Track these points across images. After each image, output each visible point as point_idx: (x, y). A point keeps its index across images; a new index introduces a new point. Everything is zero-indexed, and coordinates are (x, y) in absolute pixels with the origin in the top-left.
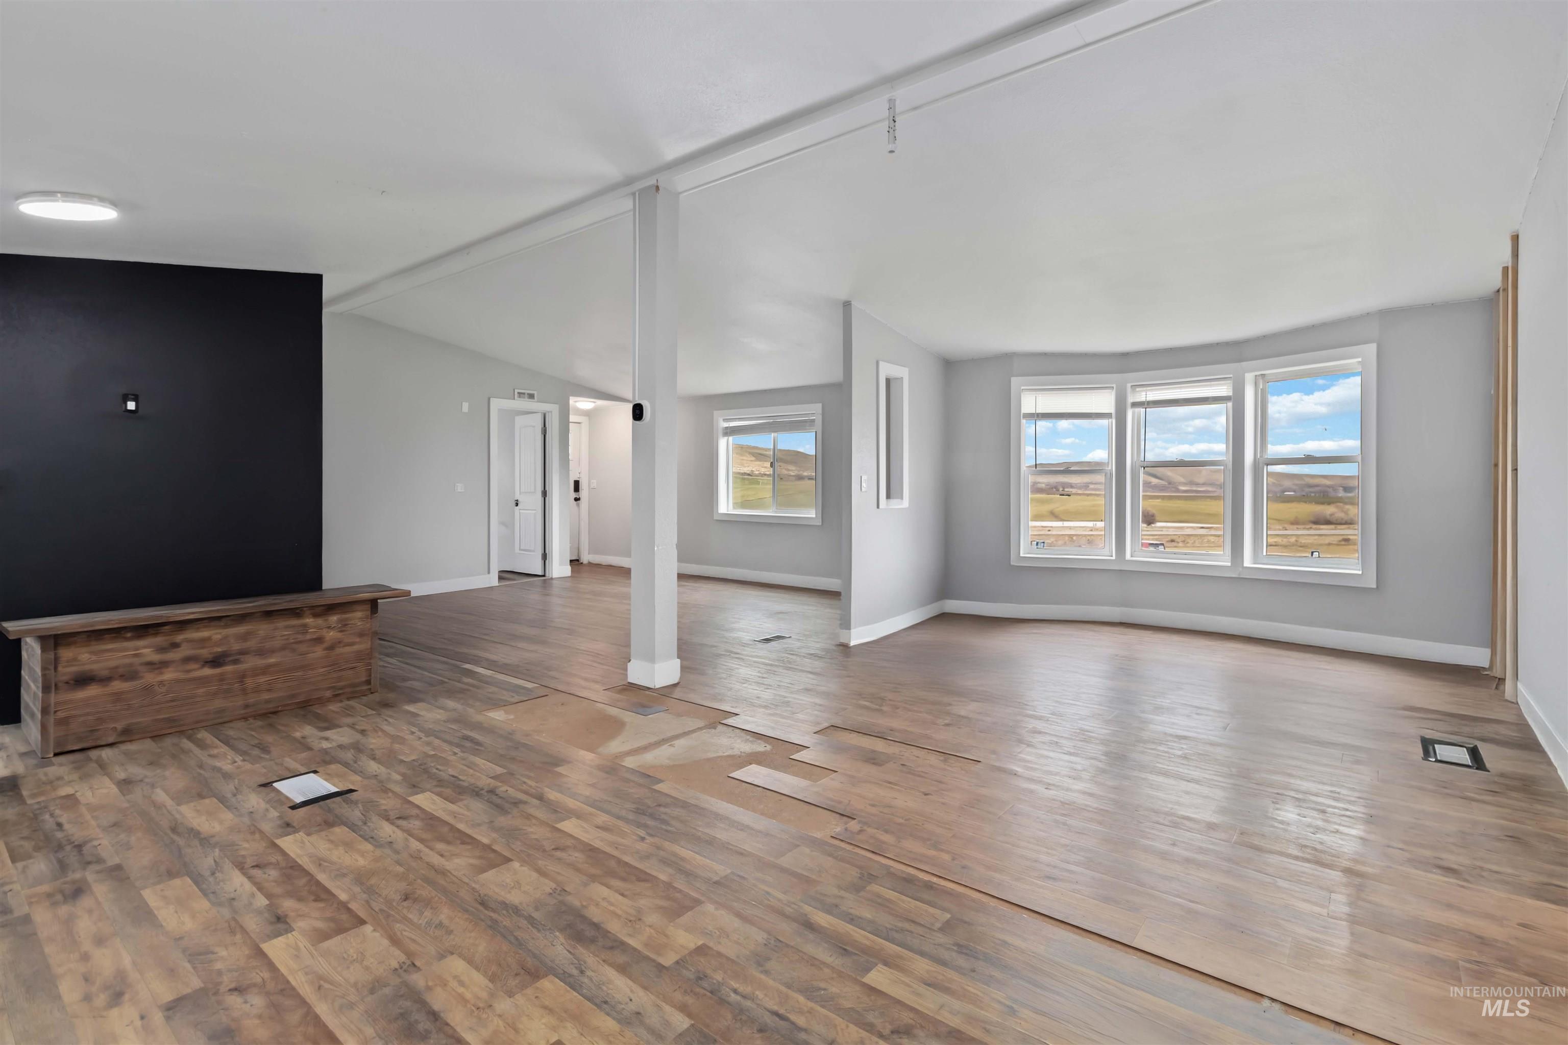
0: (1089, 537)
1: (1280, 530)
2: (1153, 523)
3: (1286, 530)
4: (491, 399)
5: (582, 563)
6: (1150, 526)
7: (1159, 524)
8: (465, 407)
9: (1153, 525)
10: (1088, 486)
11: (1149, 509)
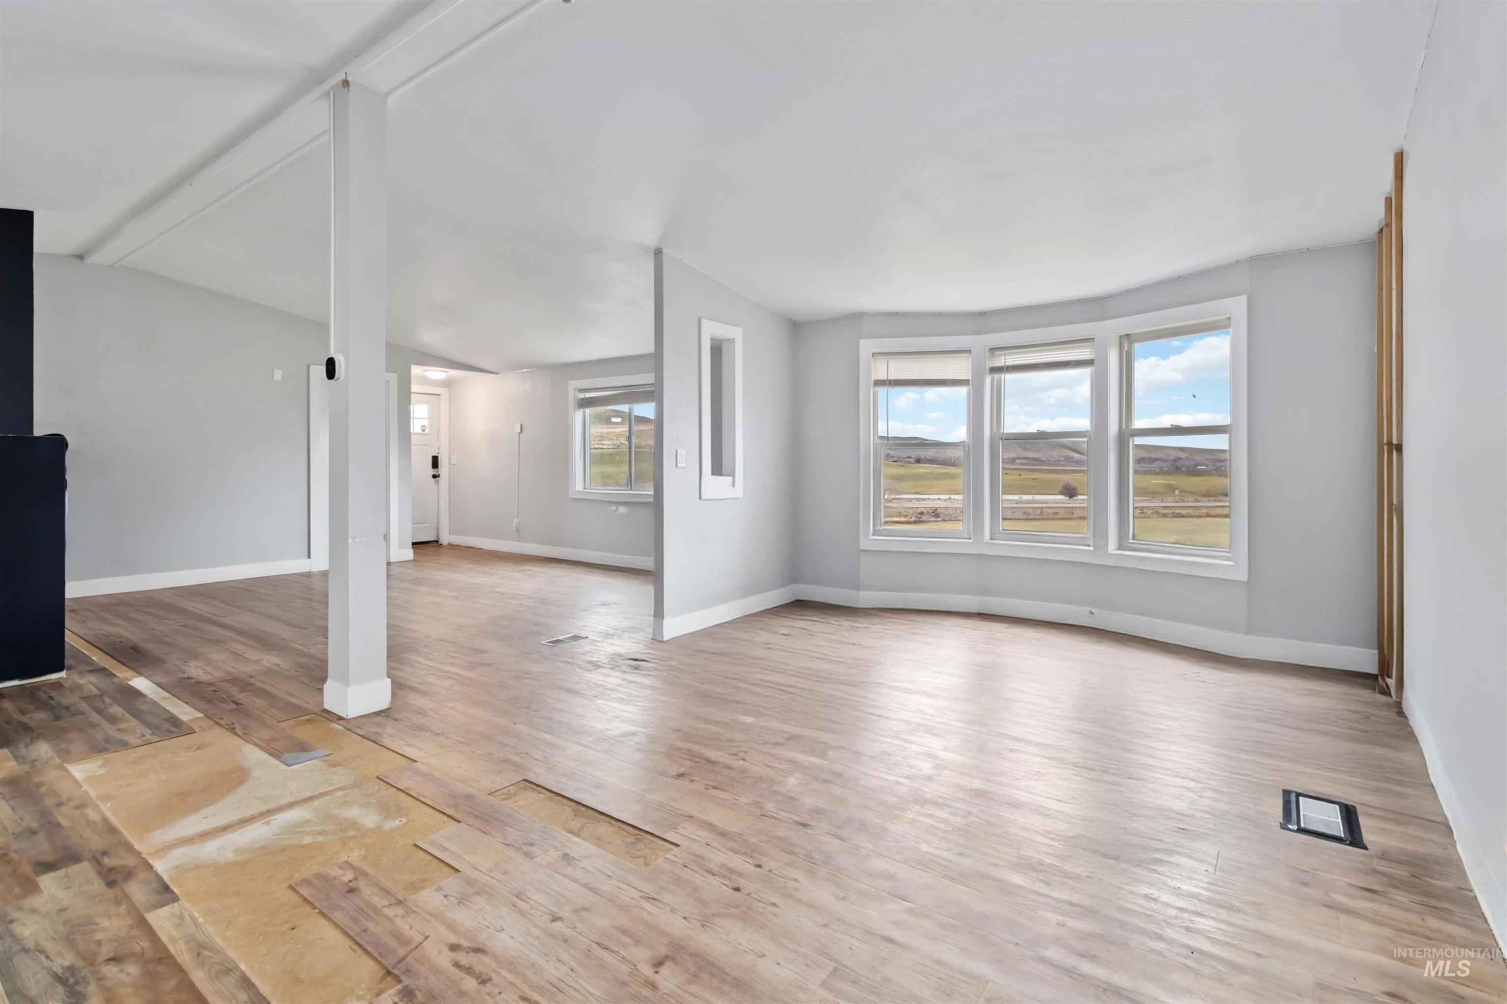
0: (1014, 510)
1: (1192, 502)
2: (1075, 496)
3: (1198, 502)
4: (311, 366)
5: (441, 544)
6: (1072, 499)
7: (1080, 497)
8: (278, 375)
9: (1075, 498)
10: (1015, 461)
11: (1070, 483)
